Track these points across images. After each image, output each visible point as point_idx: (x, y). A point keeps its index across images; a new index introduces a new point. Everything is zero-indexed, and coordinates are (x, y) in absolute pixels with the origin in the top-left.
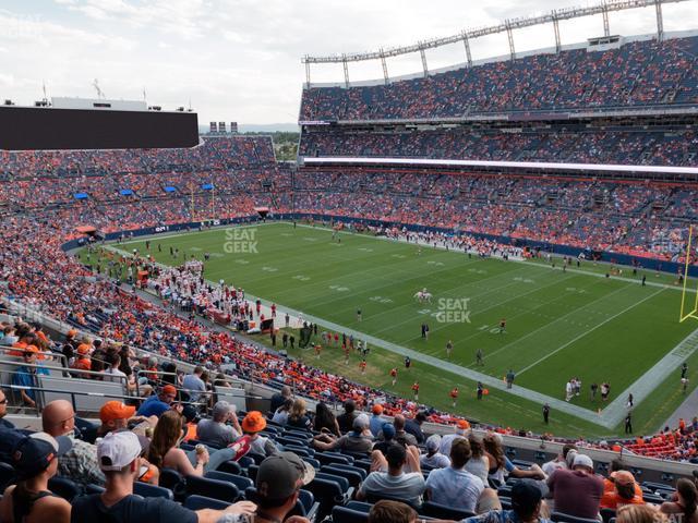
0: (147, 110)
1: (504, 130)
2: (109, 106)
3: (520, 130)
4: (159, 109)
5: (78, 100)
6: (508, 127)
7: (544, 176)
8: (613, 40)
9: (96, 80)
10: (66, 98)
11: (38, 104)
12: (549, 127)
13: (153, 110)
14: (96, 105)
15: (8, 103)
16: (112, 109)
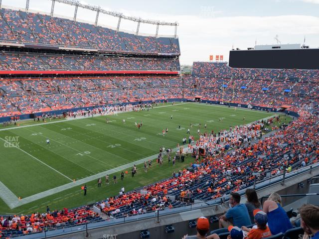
0: (301, 48)
2: (280, 47)
4: (307, 47)
5: (266, 46)
9: (277, 36)
10: (261, 46)
11: (249, 49)
13: (304, 48)
14: (273, 48)
15: (237, 49)
16: (281, 49)
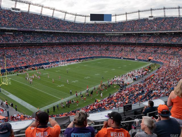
1: (6, 33)
3: (12, 33)
6: (8, 32)
7: (33, 46)
8: (19, 10)
12: (21, 33)
